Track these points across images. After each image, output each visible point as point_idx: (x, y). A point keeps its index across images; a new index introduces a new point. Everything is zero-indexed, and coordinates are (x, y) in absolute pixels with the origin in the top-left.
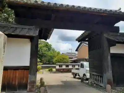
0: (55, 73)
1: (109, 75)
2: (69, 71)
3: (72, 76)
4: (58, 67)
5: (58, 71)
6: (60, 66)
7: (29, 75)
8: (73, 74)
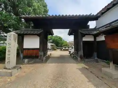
0: (63, 51)
1: (81, 53)
2: (67, 50)
3: (69, 53)
4: (64, 48)
5: (64, 50)
6: (65, 48)
7: (39, 52)
8: (69, 51)
